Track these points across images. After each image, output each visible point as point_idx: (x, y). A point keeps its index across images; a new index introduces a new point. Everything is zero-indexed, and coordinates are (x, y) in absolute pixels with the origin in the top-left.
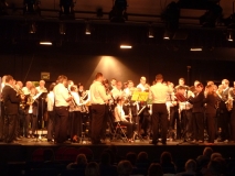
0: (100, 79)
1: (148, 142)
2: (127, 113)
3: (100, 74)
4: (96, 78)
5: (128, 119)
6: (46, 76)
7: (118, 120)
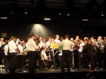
0: (33, 38)
1: (59, 70)
2: (47, 55)
3: (33, 35)
4: (31, 37)
5: (48, 58)
6: (4, 35)
7: (43, 59)
